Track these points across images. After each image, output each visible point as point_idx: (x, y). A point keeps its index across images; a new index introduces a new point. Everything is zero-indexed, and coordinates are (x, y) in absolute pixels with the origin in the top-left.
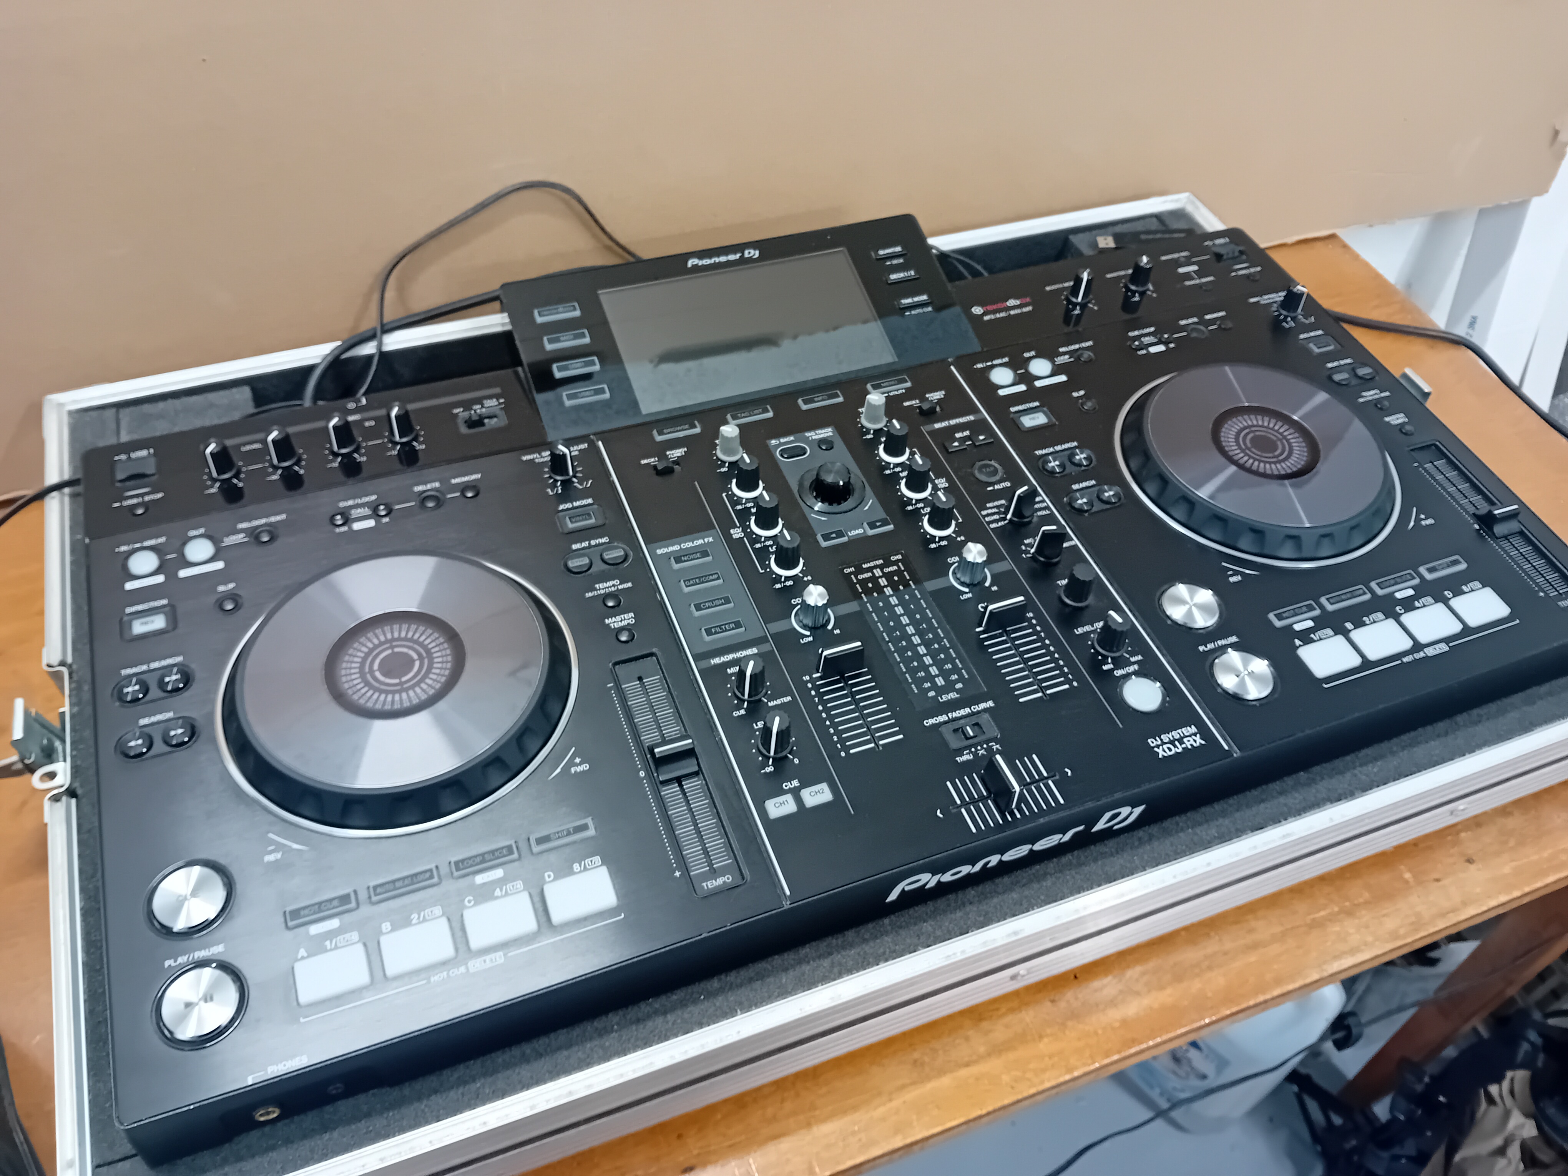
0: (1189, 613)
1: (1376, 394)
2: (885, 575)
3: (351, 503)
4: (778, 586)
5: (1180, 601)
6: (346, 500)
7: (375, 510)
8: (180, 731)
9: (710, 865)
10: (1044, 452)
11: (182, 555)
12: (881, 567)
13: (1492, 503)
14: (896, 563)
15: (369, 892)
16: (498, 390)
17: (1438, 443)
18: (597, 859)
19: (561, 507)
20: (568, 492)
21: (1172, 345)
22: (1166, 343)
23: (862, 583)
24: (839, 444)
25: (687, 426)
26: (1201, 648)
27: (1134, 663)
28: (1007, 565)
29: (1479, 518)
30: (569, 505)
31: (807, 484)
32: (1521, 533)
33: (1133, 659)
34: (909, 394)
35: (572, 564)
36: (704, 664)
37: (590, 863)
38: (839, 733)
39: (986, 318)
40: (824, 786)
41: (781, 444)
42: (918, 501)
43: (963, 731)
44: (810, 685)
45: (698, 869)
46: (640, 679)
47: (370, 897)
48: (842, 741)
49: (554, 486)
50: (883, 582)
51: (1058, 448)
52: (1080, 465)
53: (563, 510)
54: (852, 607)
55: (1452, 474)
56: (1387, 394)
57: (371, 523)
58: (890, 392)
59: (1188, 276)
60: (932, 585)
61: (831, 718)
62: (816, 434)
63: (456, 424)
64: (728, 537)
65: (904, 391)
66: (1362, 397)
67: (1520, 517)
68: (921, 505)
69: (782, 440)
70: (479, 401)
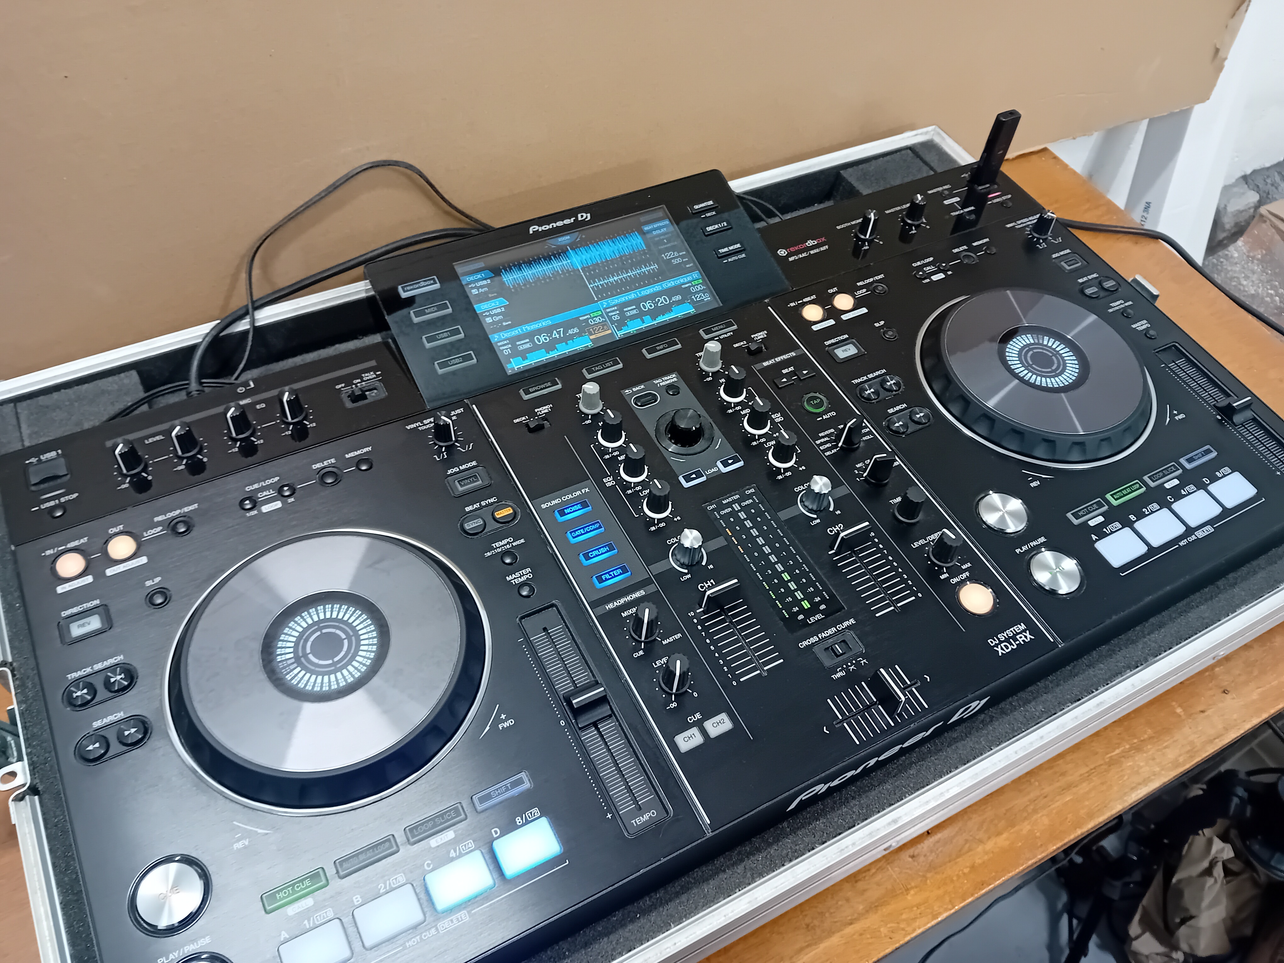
0: (1002, 519)
1: (1121, 304)
2: (743, 509)
3: (256, 486)
4: (653, 529)
5: (995, 509)
6: (252, 484)
7: (280, 491)
8: (133, 730)
9: (636, 802)
10: (859, 380)
11: (105, 553)
12: (738, 501)
13: (1228, 395)
14: (750, 496)
15: (336, 867)
16: (373, 363)
17: (1177, 344)
18: (536, 810)
19: (450, 472)
20: (453, 458)
21: (950, 273)
22: (944, 271)
23: (725, 517)
24: (683, 387)
25: (549, 384)
26: (1018, 551)
27: (965, 570)
28: (844, 490)
29: (1220, 410)
30: (456, 470)
31: (662, 429)
32: (1254, 419)
33: (964, 567)
34: (736, 336)
35: (469, 526)
36: (600, 610)
37: (529, 814)
38: (728, 663)
39: (791, 259)
40: (723, 716)
41: (635, 393)
42: (760, 436)
43: (832, 649)
44: (695, 621)
45: (625, 807)
46: (545, 629)
47: (338, 872)
48: (732, 670)
49: (439, 452)
50: (742, 515)
51: (870, 376)
52: (890, 390)
53: (451, 475)
54: (718, 543)
55: (1191, 371)
56: (1130, 303)
57: (278, 504)
58: (720, 335)
59: (952, 207)
60: (784, 515)
61: (719, 649)
62: (663, 381)
63: (341, 401)
64: (602, 486)
65: (732, 333)
66: (1112, 307)
67: (1252, 407)
68: (763, 440)
69: (634, 389)
70: (358, 375)
